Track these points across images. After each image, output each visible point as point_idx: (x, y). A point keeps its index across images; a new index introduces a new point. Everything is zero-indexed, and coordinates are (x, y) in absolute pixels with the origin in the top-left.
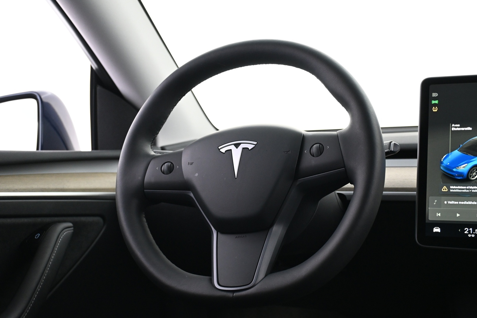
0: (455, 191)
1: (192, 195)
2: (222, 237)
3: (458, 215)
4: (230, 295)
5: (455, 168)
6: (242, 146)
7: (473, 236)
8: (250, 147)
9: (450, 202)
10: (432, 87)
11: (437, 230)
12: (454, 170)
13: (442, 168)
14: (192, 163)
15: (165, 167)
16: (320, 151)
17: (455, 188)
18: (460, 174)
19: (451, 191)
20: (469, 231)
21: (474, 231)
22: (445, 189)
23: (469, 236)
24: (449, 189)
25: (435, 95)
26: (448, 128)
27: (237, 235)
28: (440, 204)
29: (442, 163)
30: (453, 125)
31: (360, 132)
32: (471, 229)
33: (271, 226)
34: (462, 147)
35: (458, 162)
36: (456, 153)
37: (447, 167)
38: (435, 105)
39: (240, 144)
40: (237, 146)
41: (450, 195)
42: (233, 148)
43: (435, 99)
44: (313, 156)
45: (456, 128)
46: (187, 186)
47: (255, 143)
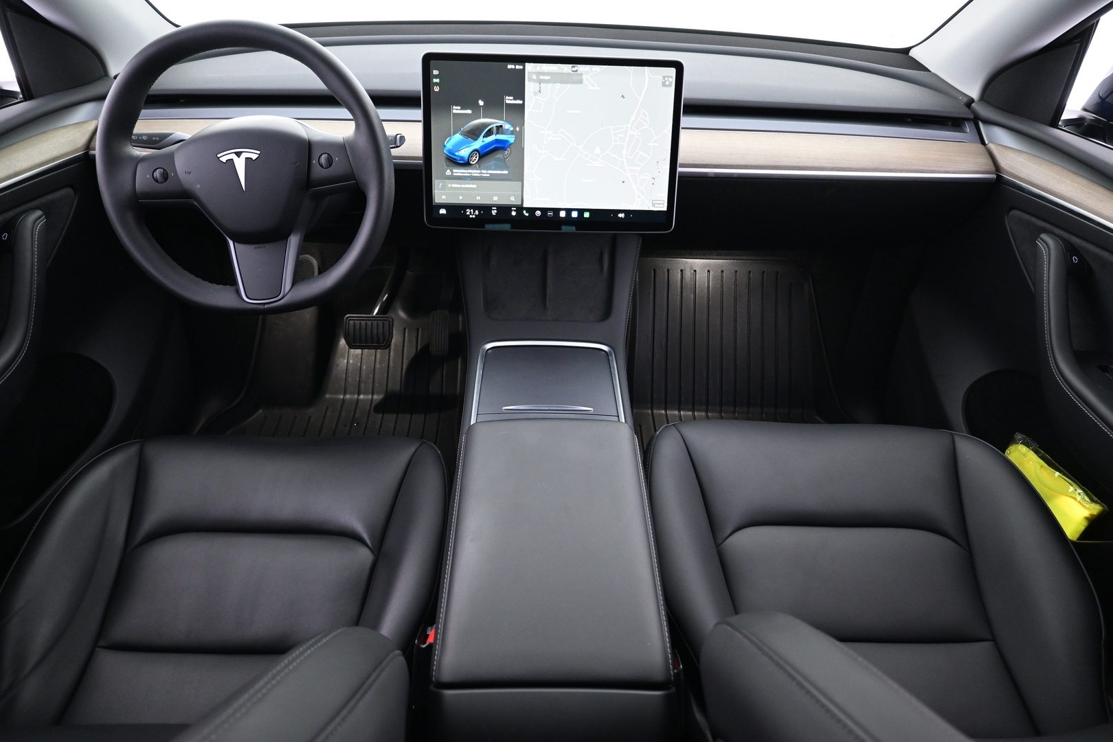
0: (457, 174)
1: (196, 203)
2: (240, 247)
3: (461, 198)
4: (262, 307)
5: (457, 151)
6: (244, 156)
7: (474, 216)
8: (254, 157)
9: (453, 186)
10: (432, 63)
11: (443, 211)
12: (457, 154)
13: (445, 152)
14: (190, 173)
15: (157, 174)
16: (330, 162)
17: (458, 172)
18: (462, 158)
19: (454, 174)
20: (470, 212)
21: (474, 212)
22: (448, 173)
23: (471, 216)
24: (452, 172)
25: (436, 72)
26: (450, 110)
27: (256, 246)
28: (444, 188)
29: (445, 146)
30: (454, 107)
31: (364, 143)
32: (472, 210)
33: (289, 235)
34: (463, 131)
35: (459, 146)
36: (457, 137)
37: (450, 151)
38: (436, 84)
39: (241, 152)
40: (238, 154)
41: (453, 178)
42: (233, 156)
43: (436, 77)
44: (323, 167)
45: (456, 110)
46: (187, 194)
47: (259, 152)
